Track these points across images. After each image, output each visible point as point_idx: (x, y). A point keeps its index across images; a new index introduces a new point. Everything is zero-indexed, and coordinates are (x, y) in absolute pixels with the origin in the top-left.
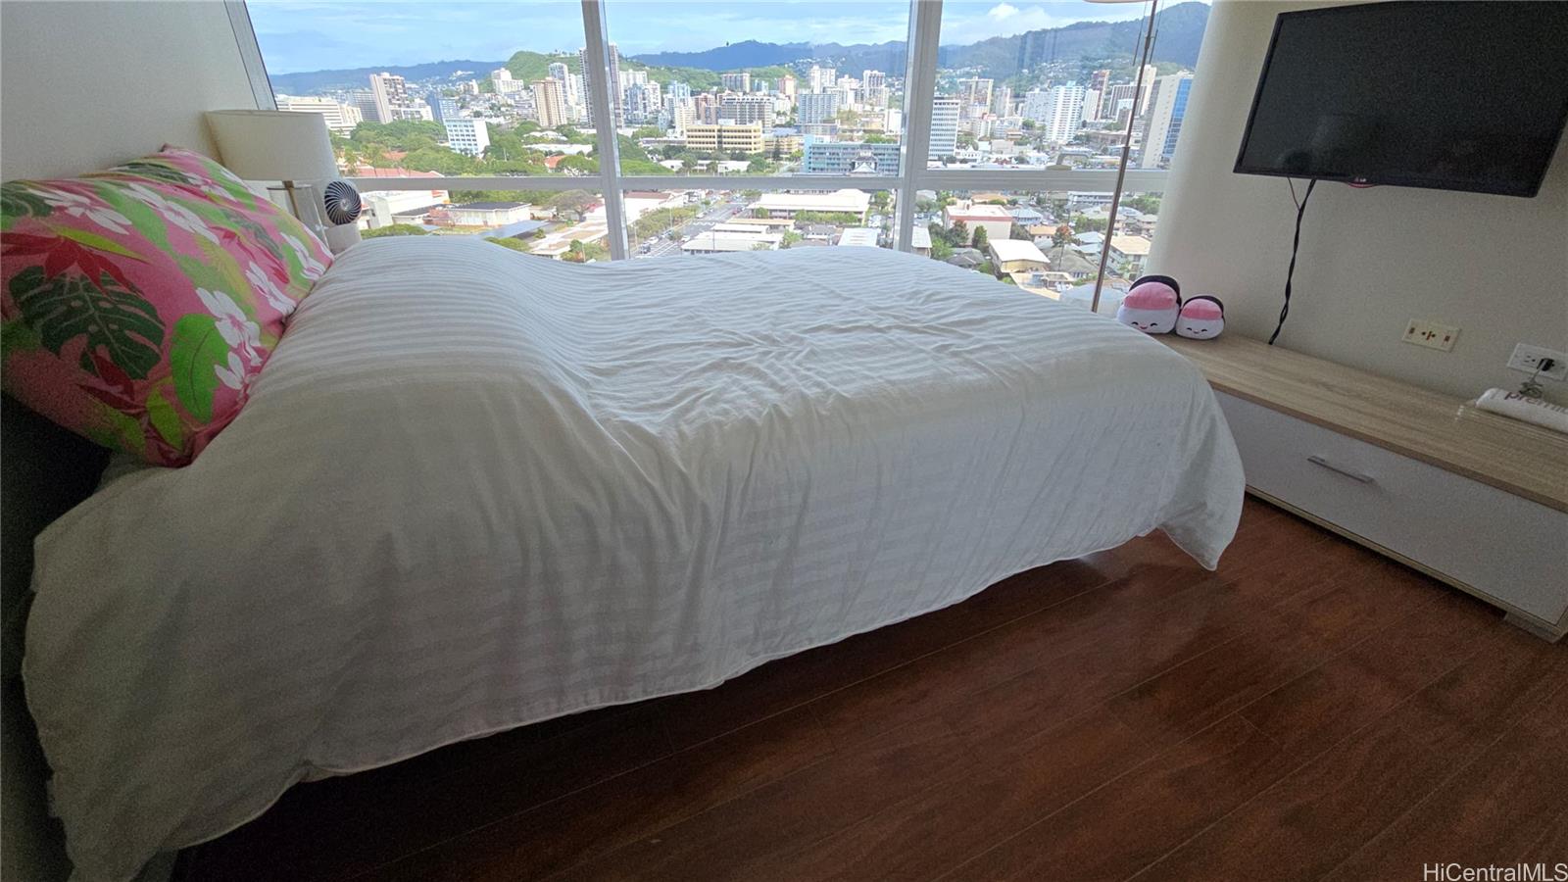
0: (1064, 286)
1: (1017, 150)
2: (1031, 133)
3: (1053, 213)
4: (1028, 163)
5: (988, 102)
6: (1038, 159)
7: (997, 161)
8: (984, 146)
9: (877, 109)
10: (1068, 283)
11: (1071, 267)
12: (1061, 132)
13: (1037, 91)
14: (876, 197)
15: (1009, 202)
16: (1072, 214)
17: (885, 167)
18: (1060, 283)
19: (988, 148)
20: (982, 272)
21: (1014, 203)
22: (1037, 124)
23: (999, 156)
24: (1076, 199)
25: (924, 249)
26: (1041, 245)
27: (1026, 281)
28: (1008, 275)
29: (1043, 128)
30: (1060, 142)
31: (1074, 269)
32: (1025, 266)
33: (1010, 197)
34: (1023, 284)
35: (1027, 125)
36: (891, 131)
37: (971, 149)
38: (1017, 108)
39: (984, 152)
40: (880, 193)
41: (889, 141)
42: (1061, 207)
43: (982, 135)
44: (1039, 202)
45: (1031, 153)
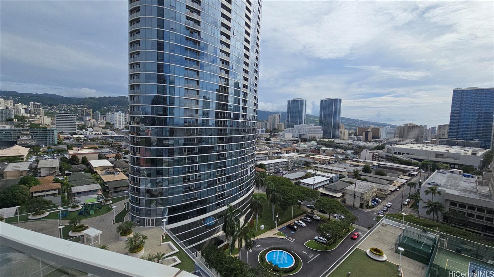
0: (117, 173)
1: (104, 131)
2: (110, 125)
3: (117, 150)
4: (108, 134)
5: (91, 116)
6: (111, 133)
7: (95, 134)
8: (91, 129)
9: (38, 116)
10: (119, 172)
11: (122, 166)
12: (120, 126)
13: (110, 113)
14: (33, 149)
15: (100, 147)
16: (123, 149)
17: (39, 137)
18: (116, 172)
19: (92, 130)
20: (85, 172)
21: (102, 147)
22: (112, 123)
23: (96, 133)
24: (124, 145)
25: (56, 167)
26: (110, 161)
27: (103, 173)
28: (96, 172)
29: (114, 124)
30: (120, 128)
31: (123, 167)
32: (104, 168)
33: (100, 146)
34: (102, 174)
35: (107, 123)
36: (45, 124)
37: (84, 130)
38: (103, 118)
39: (90, 131)
40: (35, 147)
41: (43, 128)
42: (119, 147)
43: (89, 126)
44: (112, 146)
45: (109, 132)
